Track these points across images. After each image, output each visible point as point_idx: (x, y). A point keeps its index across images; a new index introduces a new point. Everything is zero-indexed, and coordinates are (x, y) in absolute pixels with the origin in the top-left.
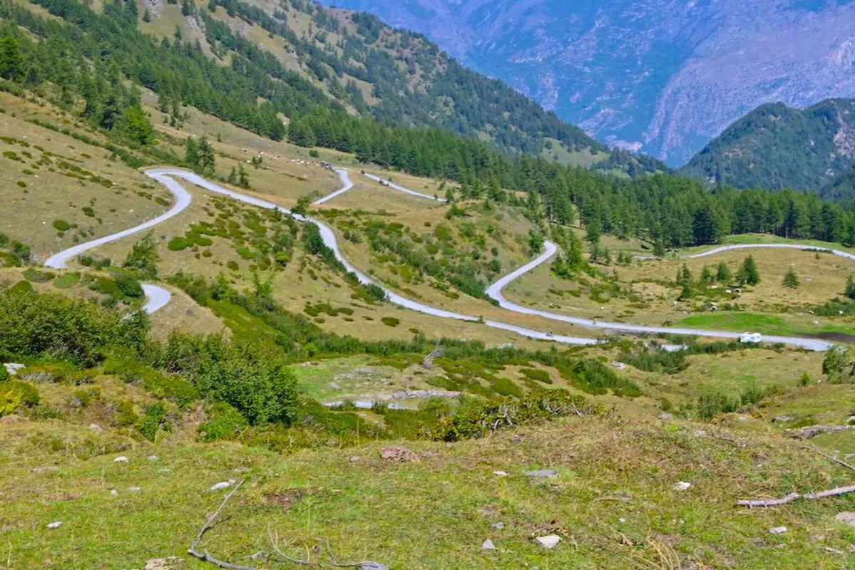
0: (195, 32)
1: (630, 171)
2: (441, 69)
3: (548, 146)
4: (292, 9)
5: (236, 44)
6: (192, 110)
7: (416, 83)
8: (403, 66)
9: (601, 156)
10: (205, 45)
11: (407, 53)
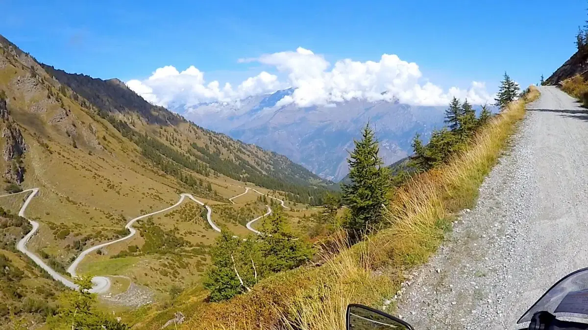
0: (232, 157)
1: (327, 184)
2: (289, 163)
3: (310, 178)
4: (259, 151)
5: (241, 159)
6: (222, 175)
7: (284, 166)
8: (281, 162)
9: (321, 181)
10: (234, 160)
11: (282, 160)
